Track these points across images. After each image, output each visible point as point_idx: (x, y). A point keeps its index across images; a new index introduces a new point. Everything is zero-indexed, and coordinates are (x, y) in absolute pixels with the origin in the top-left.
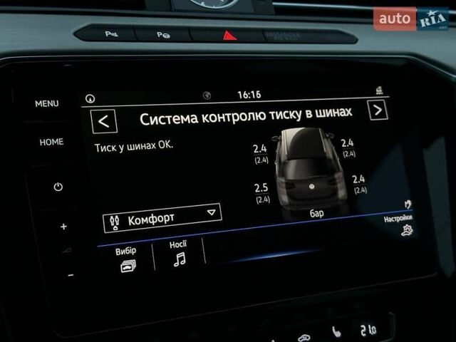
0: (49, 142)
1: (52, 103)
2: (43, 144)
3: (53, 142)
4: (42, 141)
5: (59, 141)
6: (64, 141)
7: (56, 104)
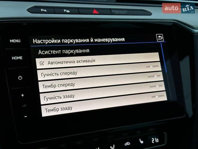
0: (16, 58)
1: (17, 41)
2: (13, 59)
3: (18, 58)
4: (13, 57)
5: (20, 58)
6: (23, 58)
7: (19, 41)
